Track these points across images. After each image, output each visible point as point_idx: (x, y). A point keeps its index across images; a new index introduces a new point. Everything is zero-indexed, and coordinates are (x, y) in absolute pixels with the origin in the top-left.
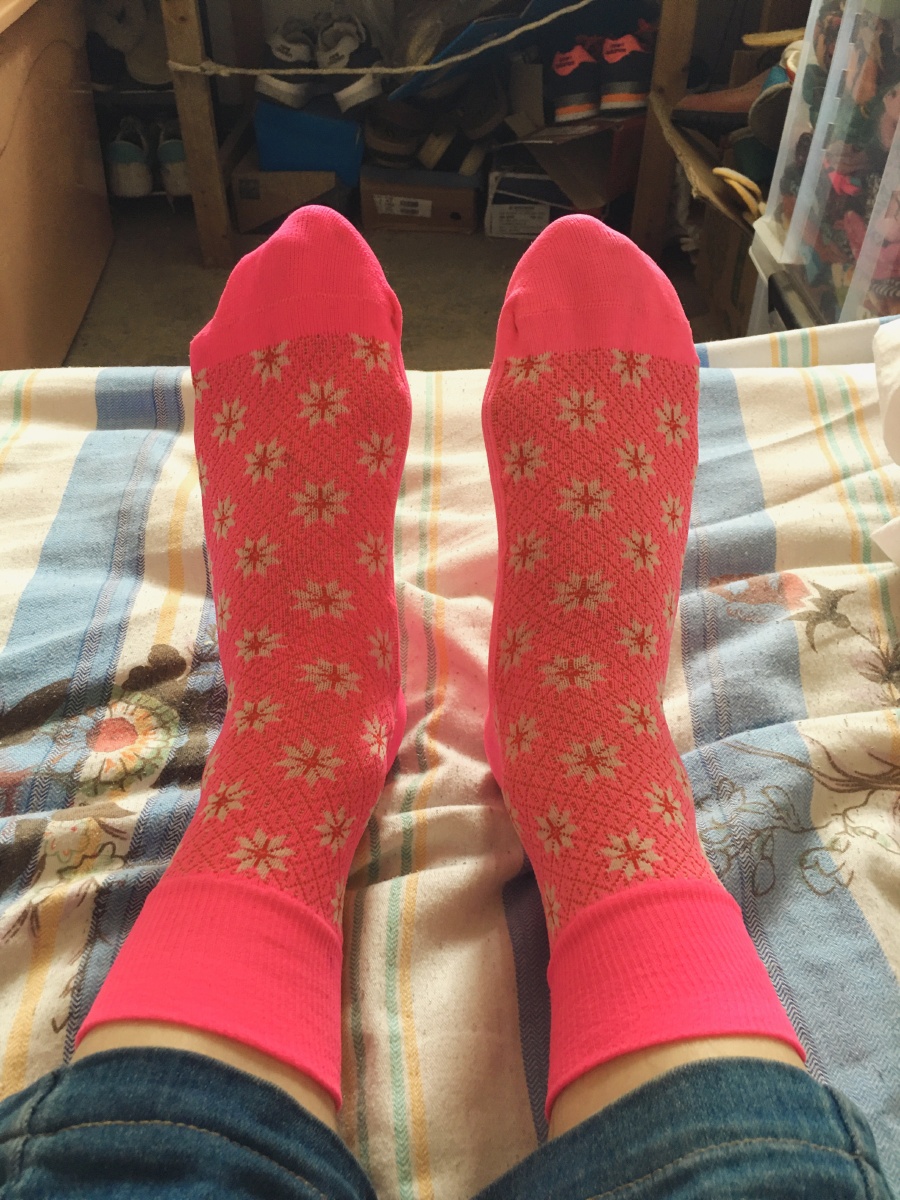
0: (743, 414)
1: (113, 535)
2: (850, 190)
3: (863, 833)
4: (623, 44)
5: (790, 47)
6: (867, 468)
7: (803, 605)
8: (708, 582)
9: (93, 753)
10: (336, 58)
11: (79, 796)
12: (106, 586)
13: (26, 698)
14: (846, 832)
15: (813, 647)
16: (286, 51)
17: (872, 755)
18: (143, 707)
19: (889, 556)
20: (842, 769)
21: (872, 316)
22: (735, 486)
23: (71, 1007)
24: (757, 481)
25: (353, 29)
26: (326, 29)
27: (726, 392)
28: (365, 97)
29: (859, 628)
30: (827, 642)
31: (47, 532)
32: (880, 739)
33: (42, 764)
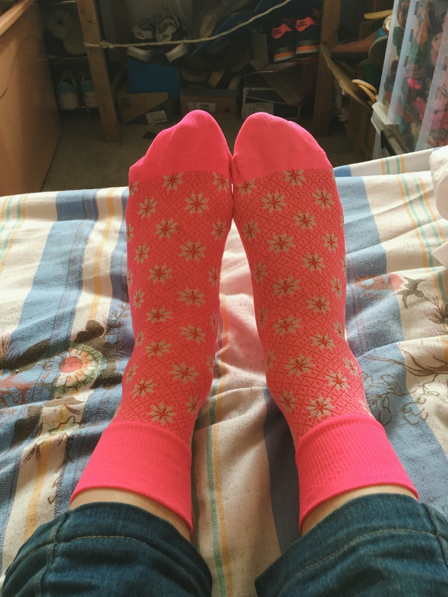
0: (368, 198)
1: (67, 271)
2: (418, 87)
3: (433, 394)
4: (306, 22)
5: (387, 18)
6: (430, 221)
7: (401, 288)
8: (354, 280)
9: (62, 373)
10: (165, 37)
11: (57, 394)
12: (64, 295)
13: (29, 349)
14: (424, 394)
15: (406, 306)
16: (141, 34)
17: (435, 358)
18: (85, 351)
19: (441, 263)
20: (420, 365)
21: (431, 148)
22: (365, 232)
23: (56, 492)
24: (376, 230)
25: (173, 22)
26: (159, 23)
27: (360, 188)
28: (181, 55)
29: (428, 297)
30: (412, 304)
31: (36, 270)
32: (439, 350)
33: (38, 379)
